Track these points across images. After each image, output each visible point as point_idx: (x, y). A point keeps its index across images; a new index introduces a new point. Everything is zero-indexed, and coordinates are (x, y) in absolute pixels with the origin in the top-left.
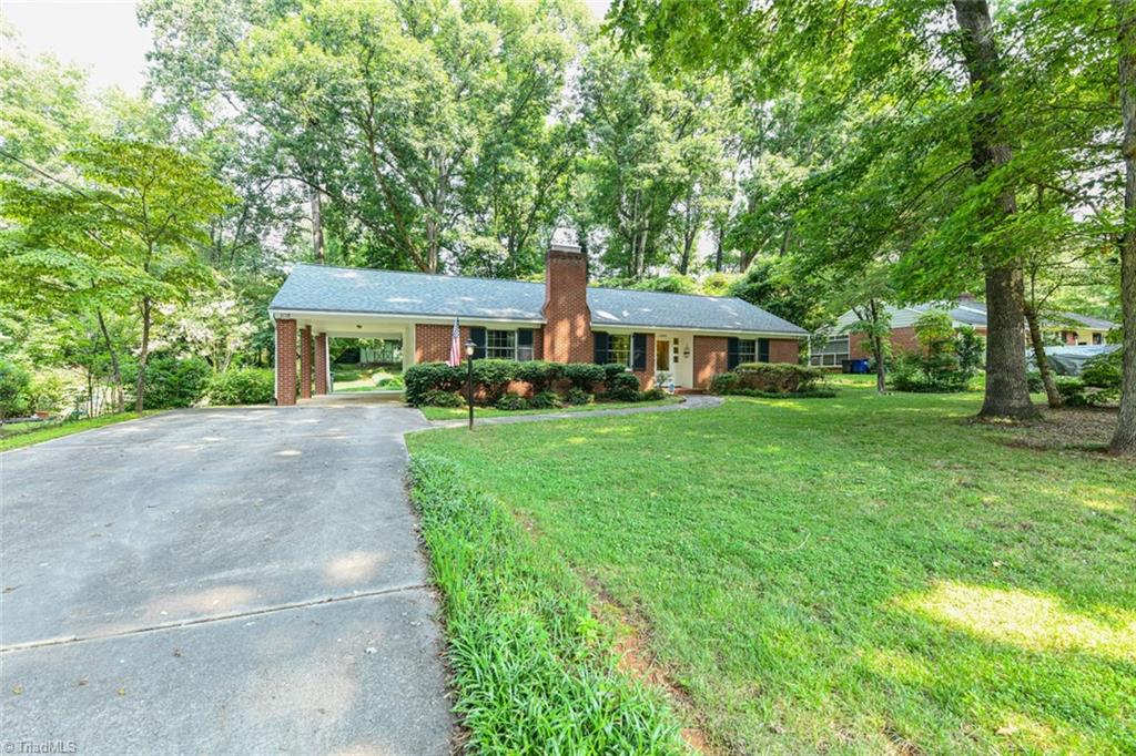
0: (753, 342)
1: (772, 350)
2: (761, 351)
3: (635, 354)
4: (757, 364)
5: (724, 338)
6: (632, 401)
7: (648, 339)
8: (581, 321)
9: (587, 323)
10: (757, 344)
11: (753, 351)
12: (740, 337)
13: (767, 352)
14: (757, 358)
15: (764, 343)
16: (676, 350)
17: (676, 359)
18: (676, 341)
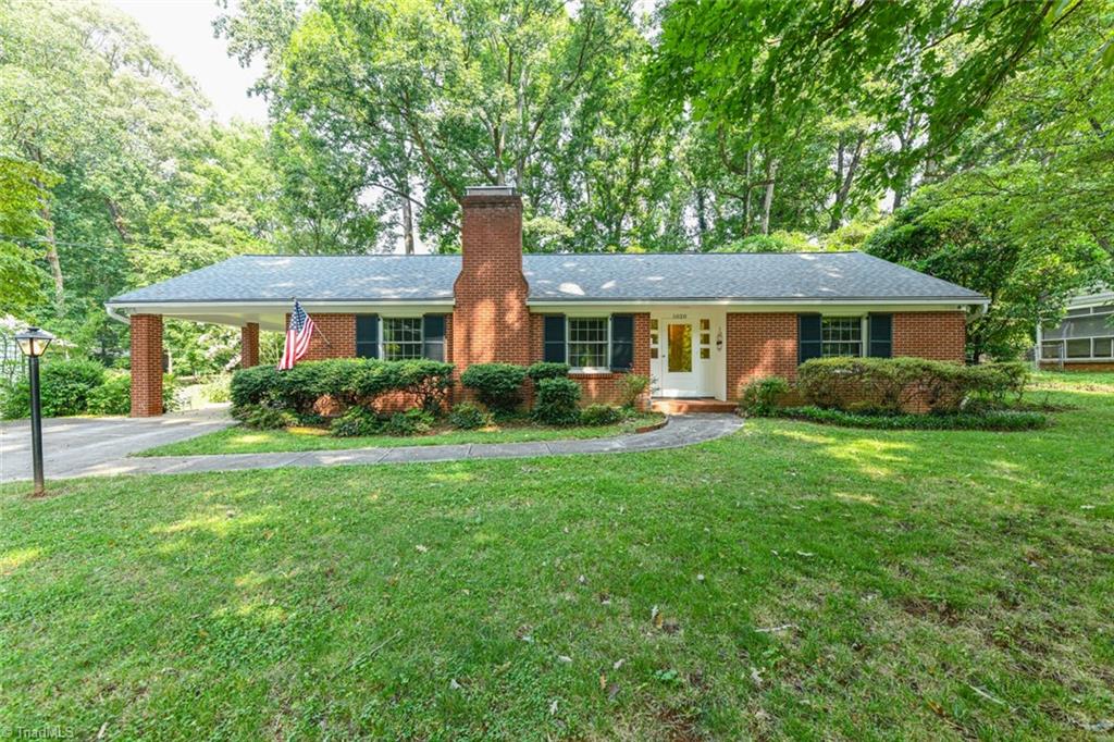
0: (857, 322)
1: (898, 333)
2: (873, 333)
3: (615, 346)
4: (865, 360)
5: (792, 314)
6: (559, 426)
7: (637, 322)
8: (512, 299)
9: (522, 301)
10: (864, 323)
11: (858, 335)
12: (825, 312)
13: (888, 335)
14: (864, 348)
15: (881, 323)
16: (706, 339)
17: (706, 354)
18: (706, 324)
